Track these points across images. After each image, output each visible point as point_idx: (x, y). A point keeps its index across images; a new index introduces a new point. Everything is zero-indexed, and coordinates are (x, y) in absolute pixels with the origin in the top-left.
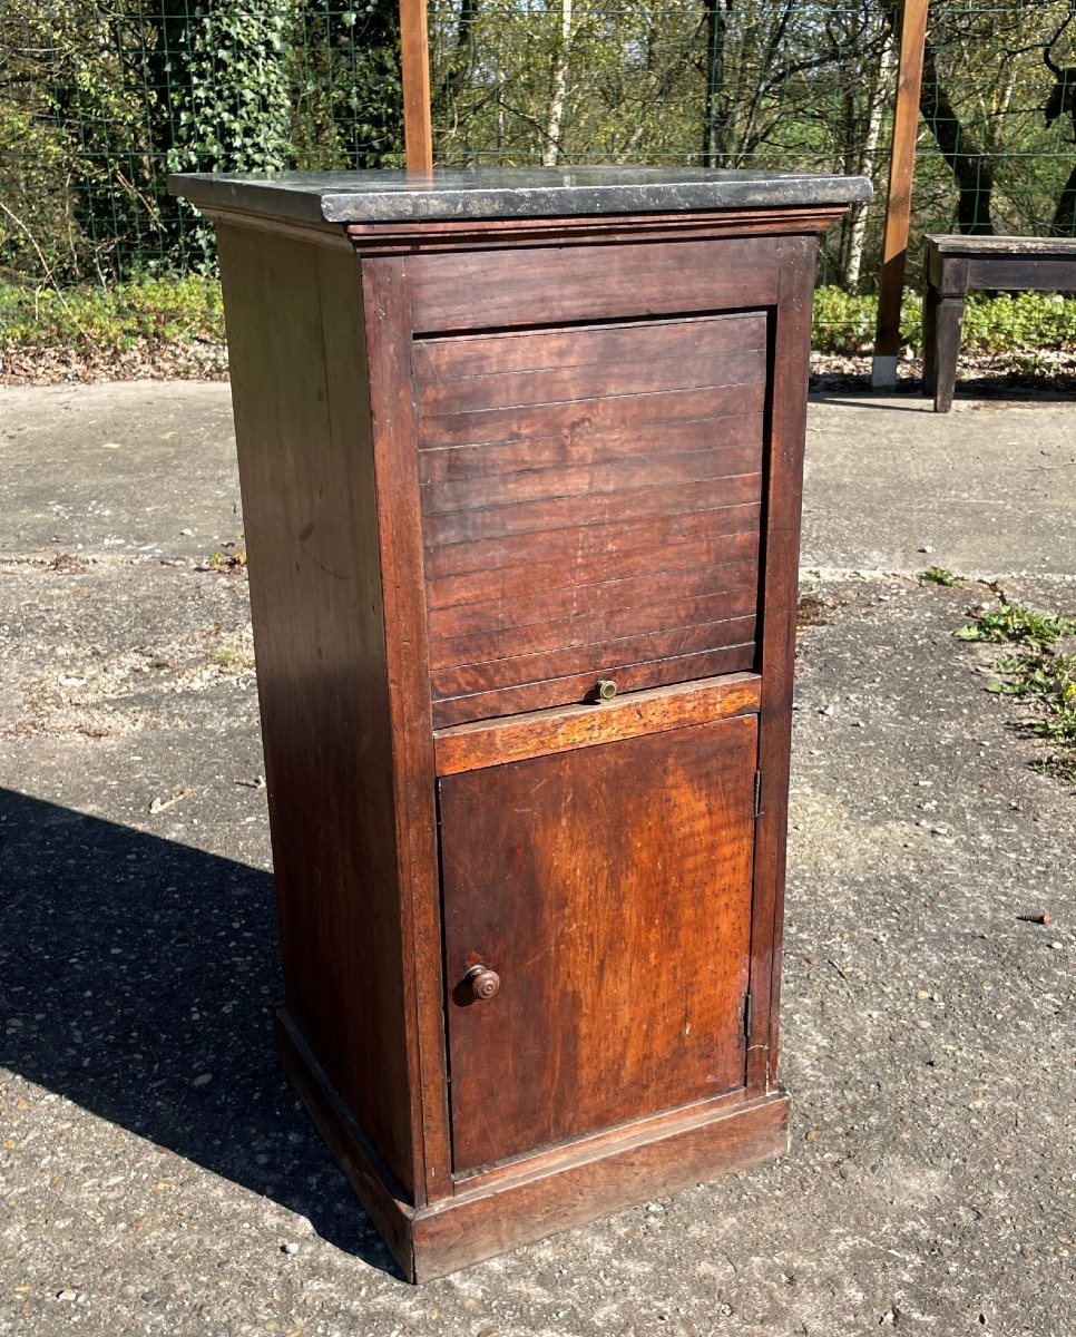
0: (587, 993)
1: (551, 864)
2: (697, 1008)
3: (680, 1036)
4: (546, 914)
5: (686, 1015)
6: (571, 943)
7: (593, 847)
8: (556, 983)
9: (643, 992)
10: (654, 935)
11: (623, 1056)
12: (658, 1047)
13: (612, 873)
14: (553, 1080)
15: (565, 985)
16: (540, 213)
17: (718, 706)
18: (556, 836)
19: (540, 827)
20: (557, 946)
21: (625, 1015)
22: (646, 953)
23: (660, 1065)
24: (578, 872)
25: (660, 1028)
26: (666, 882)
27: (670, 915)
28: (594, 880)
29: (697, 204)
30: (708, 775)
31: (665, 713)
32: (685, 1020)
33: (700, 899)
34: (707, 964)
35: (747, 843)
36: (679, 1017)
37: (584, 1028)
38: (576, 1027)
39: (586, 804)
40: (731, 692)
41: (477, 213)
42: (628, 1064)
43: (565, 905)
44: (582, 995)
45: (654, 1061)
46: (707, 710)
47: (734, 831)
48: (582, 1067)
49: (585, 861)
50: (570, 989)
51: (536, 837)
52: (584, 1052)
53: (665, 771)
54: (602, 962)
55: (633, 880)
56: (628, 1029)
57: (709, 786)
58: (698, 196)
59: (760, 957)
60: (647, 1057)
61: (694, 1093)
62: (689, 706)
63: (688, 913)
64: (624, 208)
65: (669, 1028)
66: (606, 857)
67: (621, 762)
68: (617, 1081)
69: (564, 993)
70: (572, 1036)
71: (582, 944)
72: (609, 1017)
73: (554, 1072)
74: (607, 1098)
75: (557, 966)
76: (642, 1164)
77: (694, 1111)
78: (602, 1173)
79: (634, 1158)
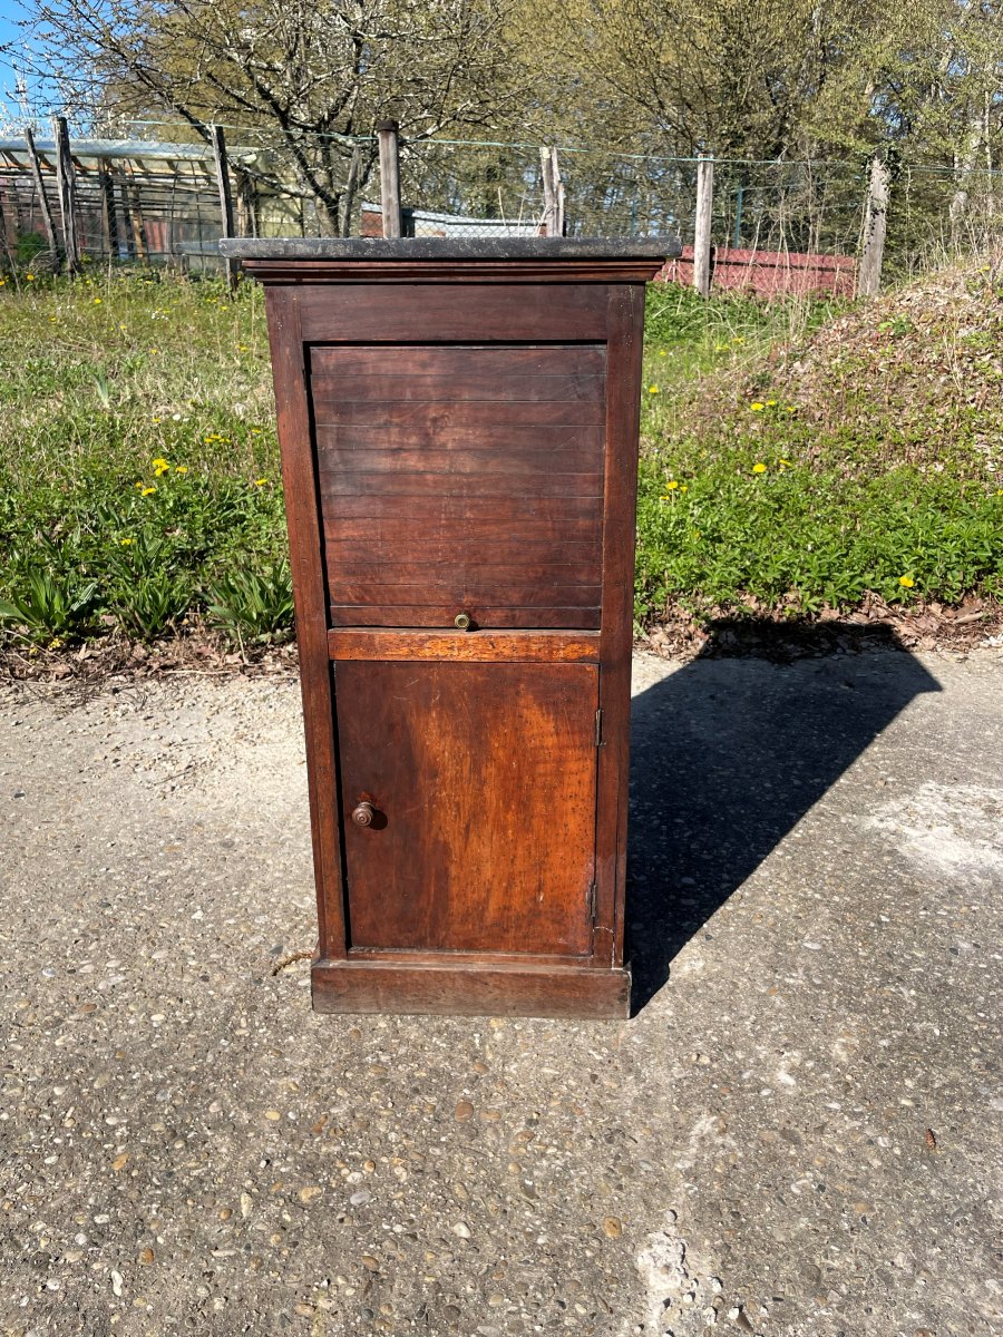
0: (456, 846)
1: (425, 742)
2: (549, 884)
3: (535, 899)
4: (421, 779)
5: (540, 885)
6: (441, 805)
7: (458, 738)
8: (429, 831)
9: (502, 858)
10: (510, 817)
11: (486, 901)
12: (516, 902)
13: (474, 762)
14: (428, 904)
15: (437, 835)
17: (561, 652)
18: (427, 724)
19: (414, 713)
20: (430, 804)
21: (488, 871)
22: (504, 829)
23: (518, 918)
24: (446, 754)
25: (517, 889)
26: (520, 778)
27: (524, 806)
28: (460, 762)
29: (515, 254)
30: (554, 704)
31: (514, 649)
32: (539, 889)
33: (549, 799)
34: (557, 851)
35: (590, 764)
36: (534, 885)
37: (453, 871)
38: (447, 869)
39: (452, 705)
40: (573, 643)
41: (333, 255)
42: (491, 908)
43: (436, 776)
44: (451, 846)
45: (512, 913)
46: (551, 653)
47: (578, 753)
48: (452, 900)
49: (452, 748)
50: (441, 838)
51: (413, 720)
52: (455, 890)
53: (518, 693)
54: (468, 827)
55: (493, 770)
56: (491, 883)
57: (556, 713)
58: (515, 247)
59: (605, 858)
60: (507, 908)
61: (548, 947)
62: (534, 647)
63: (540, 807)
65: (525, 891)
66: (470, 747)
67: (479, 679)
68: (481, 918)
69: (436, 841)
70: (443, 875)
71: (450, 808)
72: (474, 868)
73: (429, 897)
74: (474, 929)
75: (430, 819)
76: (495, 986)
77: (546, 962)
78: (461, 982)
79: (488, 980)
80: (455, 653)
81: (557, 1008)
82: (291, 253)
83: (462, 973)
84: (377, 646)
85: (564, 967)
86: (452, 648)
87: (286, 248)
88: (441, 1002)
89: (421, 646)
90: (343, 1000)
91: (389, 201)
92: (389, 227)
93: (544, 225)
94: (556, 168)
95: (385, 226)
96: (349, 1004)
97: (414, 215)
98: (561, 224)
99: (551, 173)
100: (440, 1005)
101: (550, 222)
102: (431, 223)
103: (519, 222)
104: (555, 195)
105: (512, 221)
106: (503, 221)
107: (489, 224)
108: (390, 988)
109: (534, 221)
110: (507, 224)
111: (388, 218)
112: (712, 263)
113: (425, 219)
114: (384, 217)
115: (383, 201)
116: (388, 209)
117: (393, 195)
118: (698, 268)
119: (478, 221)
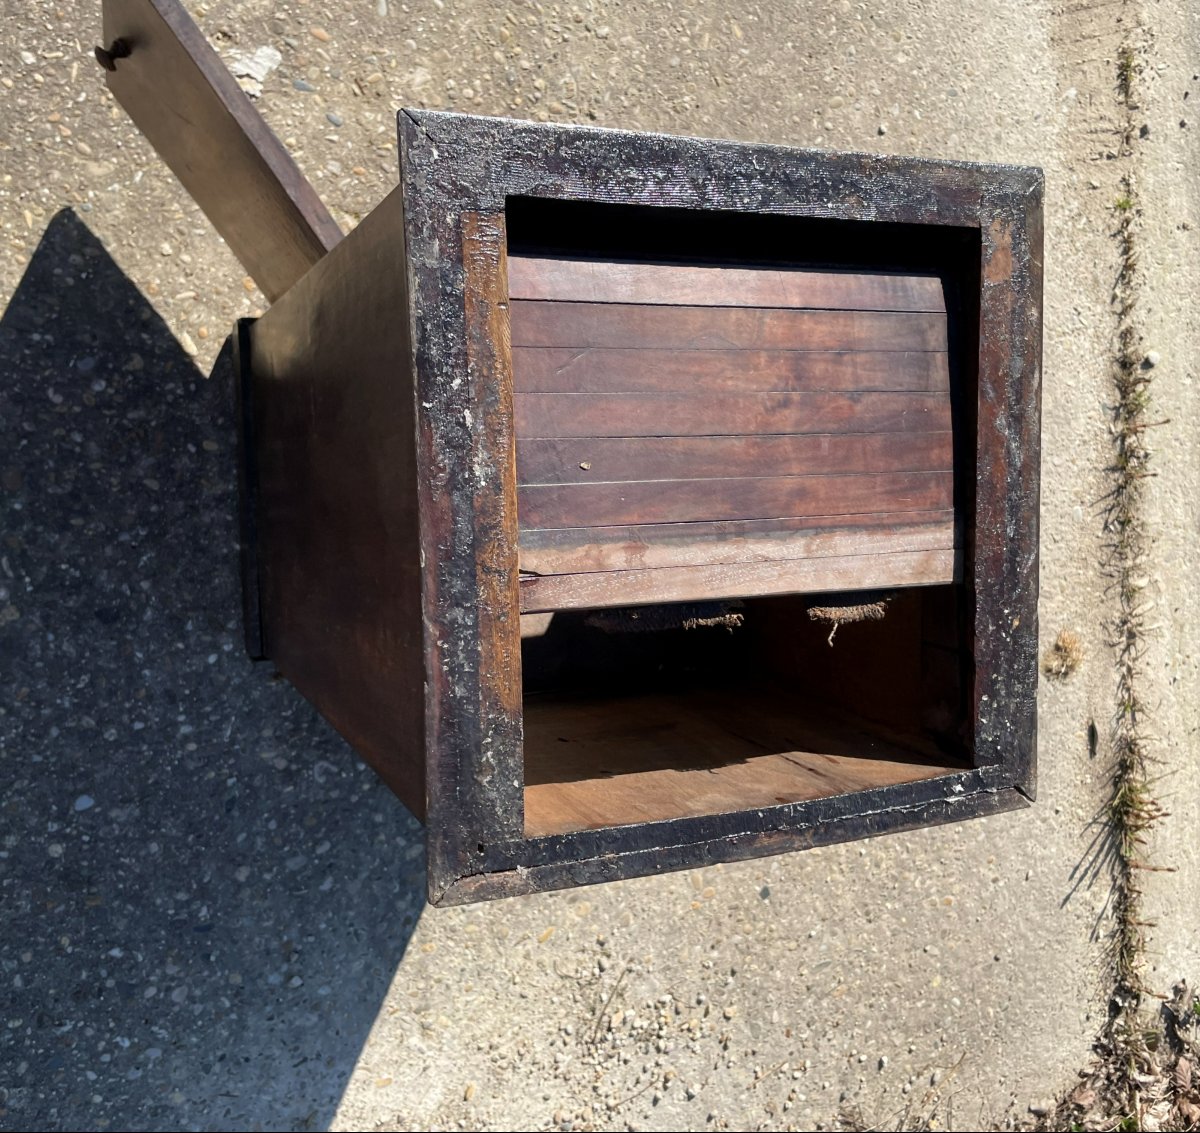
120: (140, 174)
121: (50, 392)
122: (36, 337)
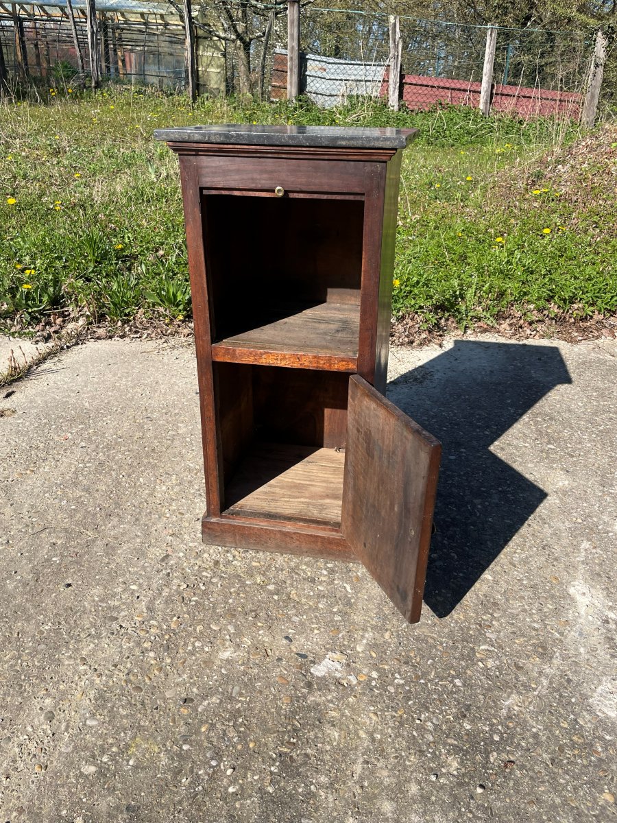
16: (240, 142)
17: (336, 366)
29: (312, 144)
31: (311, 362)
40: (342, 361)
41: (214, 141)
46: (330, 365)
58: (312, 140)
62: (322, 362)
64: (278, 143)
76: (297, 539)
77: (325, 529)
78: (279, 535)
79: (293, 536)
80: (279, 362)
81: (330, 554)
82: (192, 139)
83: (280, 531)
84: (238, 355)
85: (334, 533)
86: (277, 359)
87: (189, 136)
88: (268, 545)
89: (261, 357)
90: (219, 539)
91: (293, 48)
92: (292, 65)
93: (389, 66)
94: (398, 30)
95: (289, 64)
96: (221, 541)
97: (307, 57)
98: (399, 66)
99: (394, 32)
100: (268, 547)
101: (392, 64)
102: (317, 63)
103: (373, 63)
104: (396, 47)
105: (368, 63)
106: (363, 62)
107: (353, 64)
108: (242, 535)
109: (382, 63)
110: (365, 65)
111: (291, 58)
112: (492, 94)
113: (314, 60)
114: (288, 57)
115: (289, 47)
116: (292, 53)
117: (295, 44)
118: (483, 97)
119: (347, 62)
120: (403, 627)
121: (456, 557)
122: (461, 575)
